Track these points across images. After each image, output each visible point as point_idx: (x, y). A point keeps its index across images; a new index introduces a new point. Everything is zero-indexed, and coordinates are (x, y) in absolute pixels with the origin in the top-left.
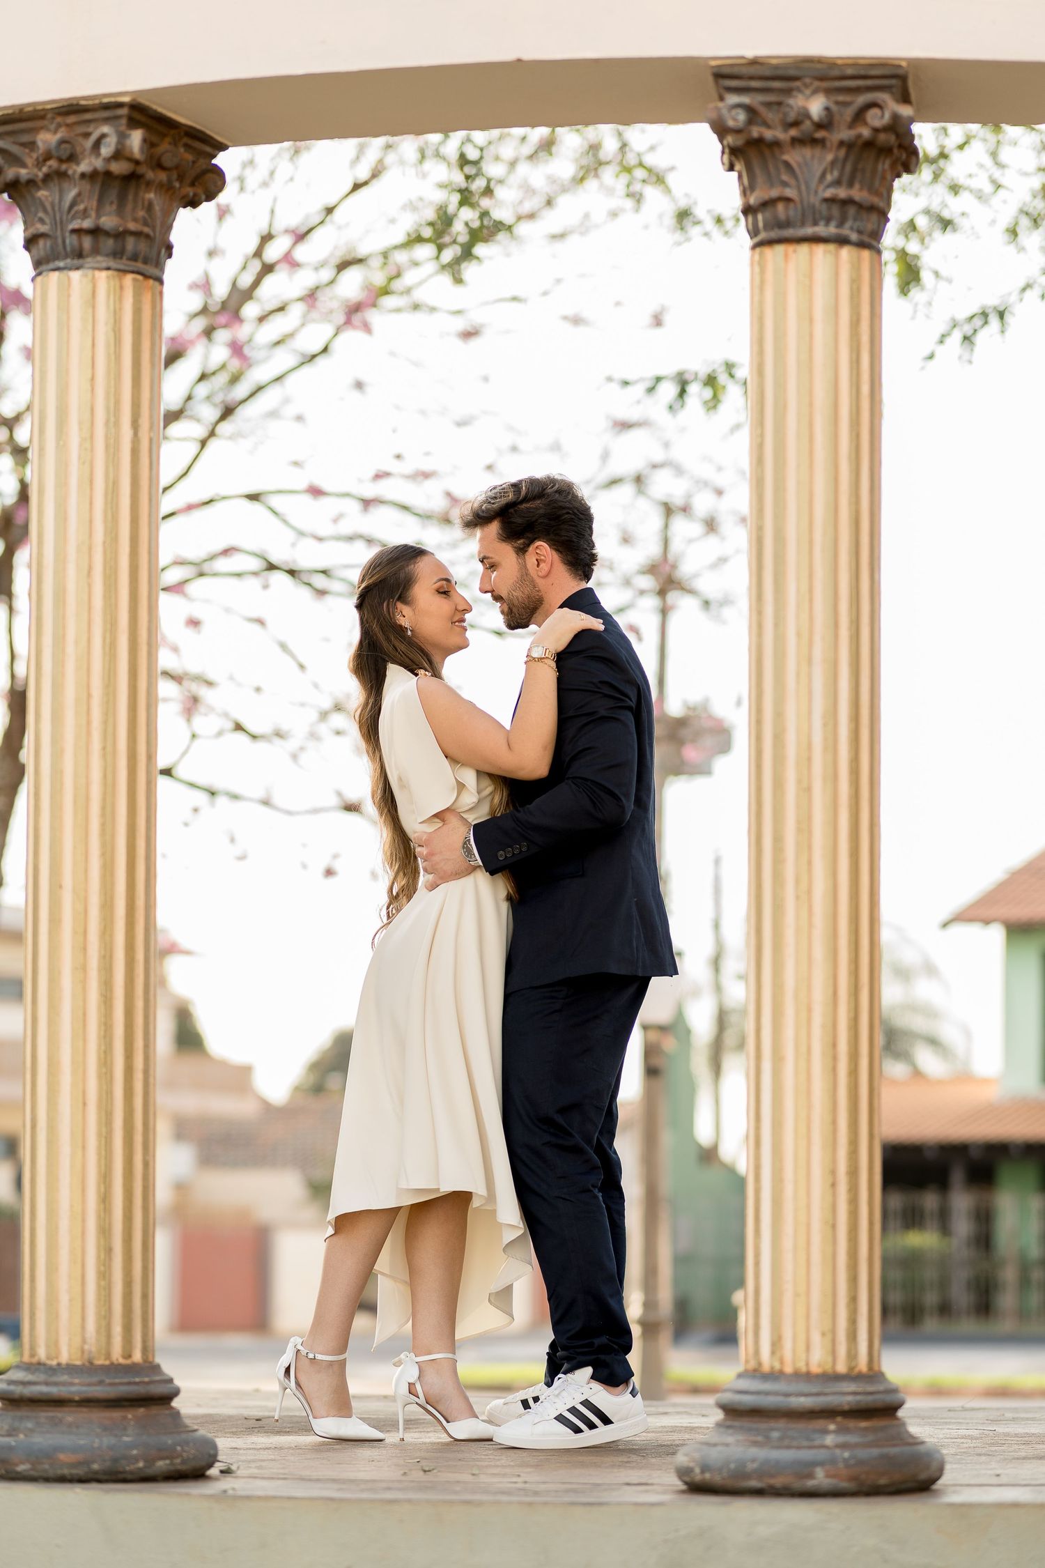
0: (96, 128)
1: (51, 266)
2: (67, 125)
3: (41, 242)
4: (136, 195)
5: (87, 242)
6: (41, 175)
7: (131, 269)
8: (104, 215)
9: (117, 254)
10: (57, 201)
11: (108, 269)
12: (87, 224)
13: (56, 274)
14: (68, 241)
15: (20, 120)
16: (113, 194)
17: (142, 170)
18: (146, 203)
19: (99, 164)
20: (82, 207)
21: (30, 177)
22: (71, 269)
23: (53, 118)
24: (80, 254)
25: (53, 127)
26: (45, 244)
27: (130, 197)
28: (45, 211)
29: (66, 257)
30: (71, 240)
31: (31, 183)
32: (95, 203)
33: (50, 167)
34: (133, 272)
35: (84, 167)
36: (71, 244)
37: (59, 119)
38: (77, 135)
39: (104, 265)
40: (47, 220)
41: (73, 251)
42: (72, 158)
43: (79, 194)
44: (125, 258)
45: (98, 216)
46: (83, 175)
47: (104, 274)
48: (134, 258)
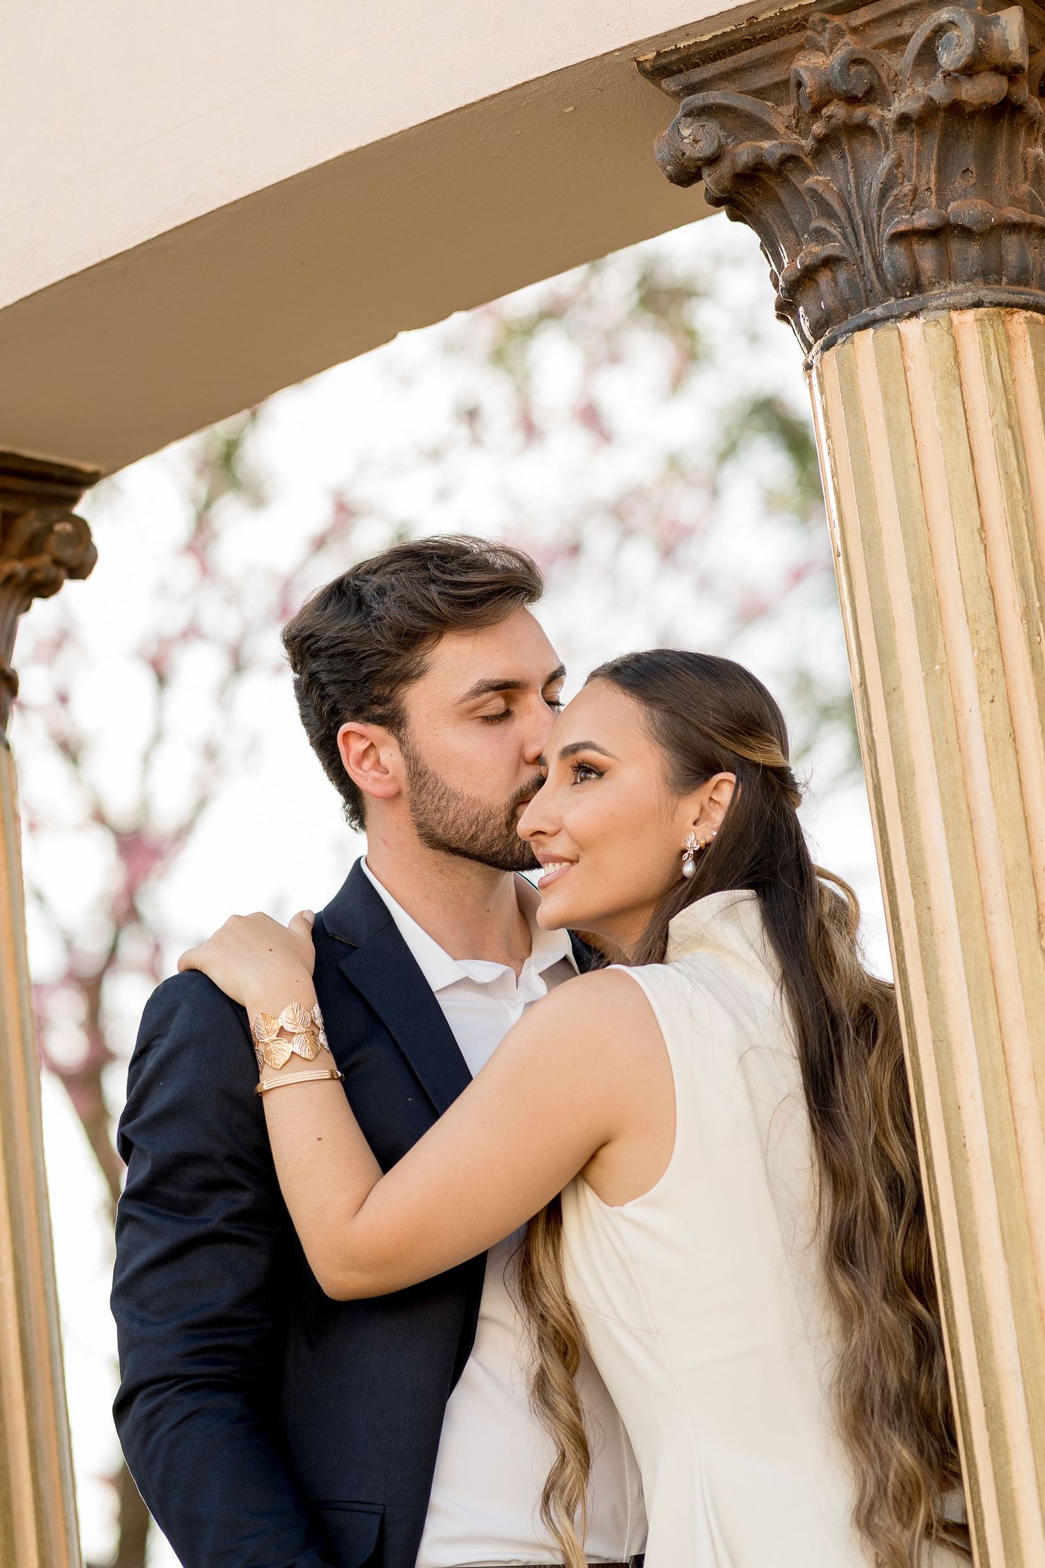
0: (915, 25)
1: (854, 320)
2: (854, 30)
3: (824, 278)
4: (1011, 152)
5: (927, 256)
6: (808, 143)
7: (1022, 299)
8: (954, 199)
9: (989, 273)
10: (852, 187)
11: (978, 304)
12: (922, 220)
13: (871, 331)
14: (886, 262)
15: (750, 42)
16: (967, 153)
17: (1023, 93)
18: (1031, 168)
19: (937, 90)
20: (907, 187)
21: (788, 150)
22: (898, 318)
23: (824, 21)
24: (917, 287)
25: (824, 40)
26: (835, 280)
27: (1001, 156)
28: (829, 213)
29: (888, 292)
30: (894, 258)
31: (790, 160)
32: (933, 177)
33: (830, 117)
34: (1025, 307)
35: (904, 102)
36: (893, 264)
37: (837, 20)
38: (875, 48)
39: (970, 297)
40: (835, 232)
41: (899, 280)
42: (873, 94)
43: (898, 164)
44: (1005, 280)
45: (943, 202)
46: (904, 121)
47: (970, 315)
48: (1022, 278)
